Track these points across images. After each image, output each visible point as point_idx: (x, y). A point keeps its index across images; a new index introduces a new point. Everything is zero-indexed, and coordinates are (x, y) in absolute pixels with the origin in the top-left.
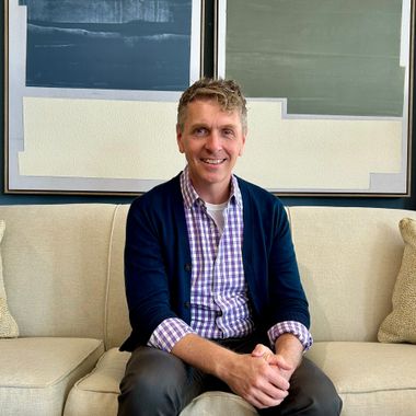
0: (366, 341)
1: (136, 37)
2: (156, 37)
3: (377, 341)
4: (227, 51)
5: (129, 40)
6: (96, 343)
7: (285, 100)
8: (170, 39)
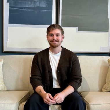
0: (99, 91)
2: (43, 11)
3: (102, 91)
7: (77, 27)
8: (47, 11)
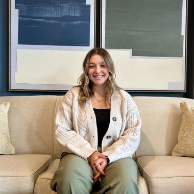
1: (66, 23)
2: (75, 23)
3: (171, 155)
4: (106, 29)
5: (63, 24)
6: (49, 157)
7: (131, 50)
8: (81, 24)
